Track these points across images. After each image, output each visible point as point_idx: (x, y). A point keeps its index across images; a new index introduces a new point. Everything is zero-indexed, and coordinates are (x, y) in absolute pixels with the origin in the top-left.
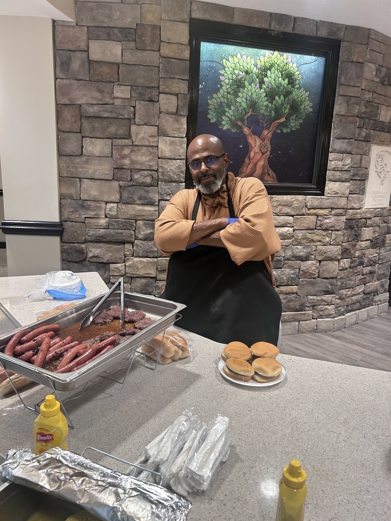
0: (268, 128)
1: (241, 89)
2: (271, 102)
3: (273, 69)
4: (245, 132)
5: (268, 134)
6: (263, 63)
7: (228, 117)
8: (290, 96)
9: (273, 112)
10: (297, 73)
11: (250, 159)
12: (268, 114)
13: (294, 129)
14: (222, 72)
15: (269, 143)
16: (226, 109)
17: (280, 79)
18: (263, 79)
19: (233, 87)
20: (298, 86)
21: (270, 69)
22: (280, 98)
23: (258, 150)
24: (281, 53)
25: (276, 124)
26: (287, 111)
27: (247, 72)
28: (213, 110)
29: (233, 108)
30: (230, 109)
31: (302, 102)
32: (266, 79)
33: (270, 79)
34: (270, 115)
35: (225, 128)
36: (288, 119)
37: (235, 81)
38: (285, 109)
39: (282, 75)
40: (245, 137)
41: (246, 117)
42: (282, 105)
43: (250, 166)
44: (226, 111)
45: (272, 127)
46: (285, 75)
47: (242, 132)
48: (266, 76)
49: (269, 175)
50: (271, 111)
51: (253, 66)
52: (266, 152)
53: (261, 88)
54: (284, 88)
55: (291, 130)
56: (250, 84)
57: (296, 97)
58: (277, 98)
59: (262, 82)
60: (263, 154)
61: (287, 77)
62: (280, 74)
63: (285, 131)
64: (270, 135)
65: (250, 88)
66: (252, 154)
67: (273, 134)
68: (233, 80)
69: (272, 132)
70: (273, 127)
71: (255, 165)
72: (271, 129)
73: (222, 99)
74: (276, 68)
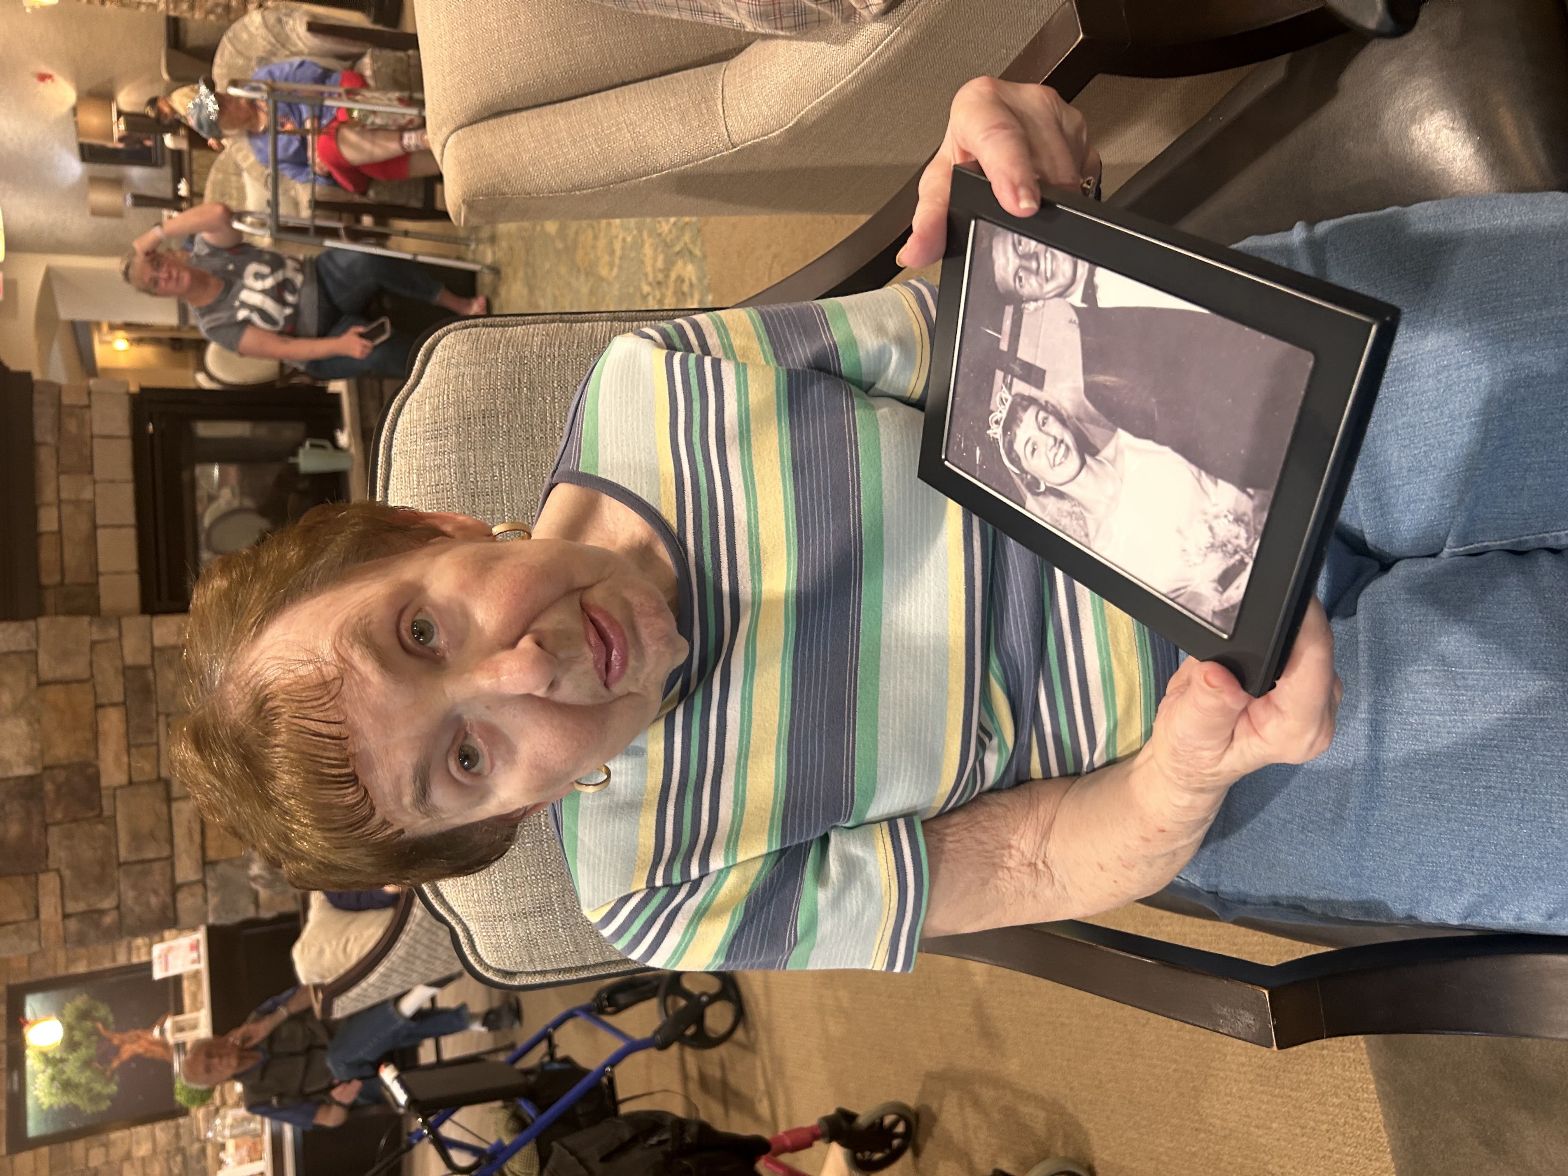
1: (72, 1081)
2: (82, 1044)
6: (40, 1065)
7: (102, 1089)
12: (95, 1045)
13: (109, 1009)
14: (56, 1107)
18: (58, 1061)
19: (71, 1092)
22: (78, 1036)
27: (53, 1080)
28: (97, 1107)
29: (92, 1085)
30: (94, 1087)
31: (79, 1008)
32: (58, 1057)
35: (115, 1089)
37: (64, 1091)
42: (83, 1031)
44: (97, 1092)
48: (54, 1058)
50: (91, 1042)
51: (46, 1075)
53: (68, 1060)
55: (111, 1013)
56: (65, 1072)
58: (77, 1039)
59: (61, 1060)
65: (69, 1073)
68: (62, 1093)
73: (84, 1100)
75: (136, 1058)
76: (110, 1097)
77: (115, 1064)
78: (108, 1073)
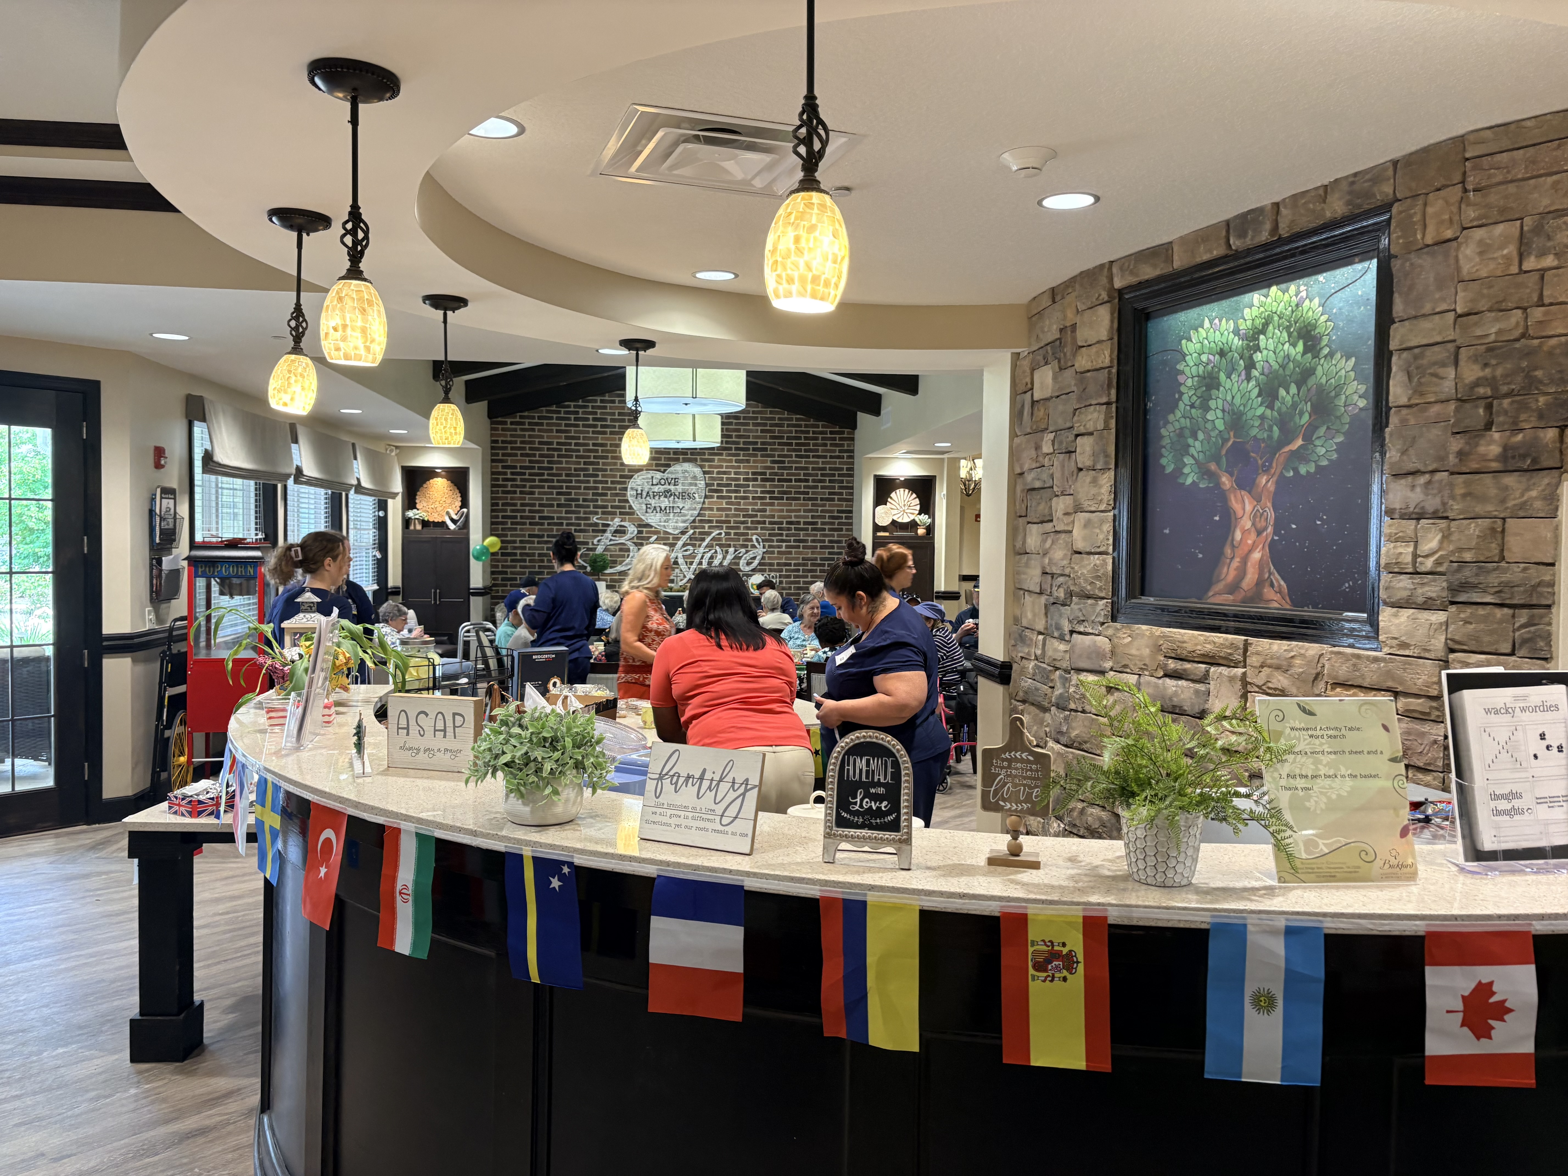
0: (1266, 470)
1: (1214, 392)
2: (1271, 407)
3: (1271, 327)
4: (1224, 484)
5: (1267, 482)
6: (1249, 323)
7: (1193, 456)
8: (1311, 382)
9: (1275, 428)
10: (1324, 318)
11: (1233, 547)
12: (1265, 435)
13: (1325, 463)
14: (1180, 367)
15: (1269, 505)
16: (1190, 441)
17: (1287, 346)
18: (1251, 357)
19: (1199, 393)
20: (1326, 351)
21: (1263, 331)
22: (1288, 393)
23: (1248, 525)
24: (1283, 286)
25: (1282, 459)
26: (1306, 418)
27: (1222, 353)
28: (1168, 446)
29: (1201, 436)
30: (1196, 439)
31: (1339, 388)
32: (1258, 357)
33: (1265, 352)
34: (1270, 437)
35: (1189, 481)
36: (1308, 438)
37: (1202, 378)
38: (1301, 414)
39: (1290, 335)
40: (1223, 497)
41: (1224, 452)
42: (1294, 405)
43: (1236, 563)
44: (1189, 446)
45: (1274, 465)
46: (1295, 334)
47: (1218, 485)
48: (1257, 349)
49: (1272, 585)
50: (1270, 429)
51: (1232, 335)
52: (1265, 529)
53: (1249, 378)
54: (1297, 364)
55: (1318, 467)
56: (1229, 377)
57: (1324, 381)
58: (1282, 392)
59: (1251, 365)
60: (1259, 533)
61: (1300, 337)
62: (1285, 334)
63: (1303, 470)
64: (1271, 486)
65: (1228, 385)
66: (1238, 535)
67: (1277, 483)
68: (1198, 376)
69: (1275, 478)
70: (1277, 466)
71: (1245, 560)
72: (1273, 471)
73: (1183, 420)
74: (1276, 324)
75: (1228, 520)
76: (1178, 471)
77: (1226, 481)
78: (1213, 467)
